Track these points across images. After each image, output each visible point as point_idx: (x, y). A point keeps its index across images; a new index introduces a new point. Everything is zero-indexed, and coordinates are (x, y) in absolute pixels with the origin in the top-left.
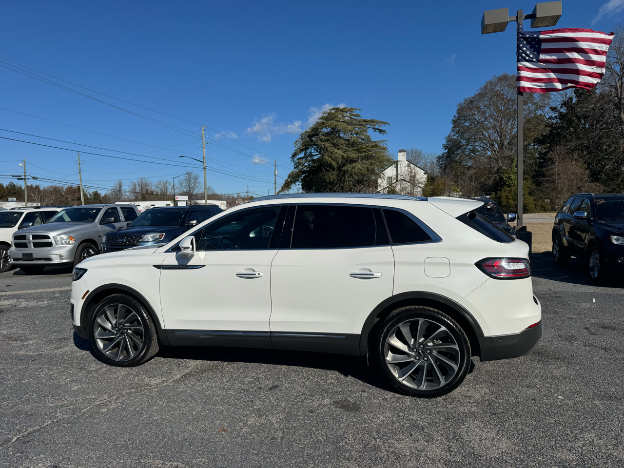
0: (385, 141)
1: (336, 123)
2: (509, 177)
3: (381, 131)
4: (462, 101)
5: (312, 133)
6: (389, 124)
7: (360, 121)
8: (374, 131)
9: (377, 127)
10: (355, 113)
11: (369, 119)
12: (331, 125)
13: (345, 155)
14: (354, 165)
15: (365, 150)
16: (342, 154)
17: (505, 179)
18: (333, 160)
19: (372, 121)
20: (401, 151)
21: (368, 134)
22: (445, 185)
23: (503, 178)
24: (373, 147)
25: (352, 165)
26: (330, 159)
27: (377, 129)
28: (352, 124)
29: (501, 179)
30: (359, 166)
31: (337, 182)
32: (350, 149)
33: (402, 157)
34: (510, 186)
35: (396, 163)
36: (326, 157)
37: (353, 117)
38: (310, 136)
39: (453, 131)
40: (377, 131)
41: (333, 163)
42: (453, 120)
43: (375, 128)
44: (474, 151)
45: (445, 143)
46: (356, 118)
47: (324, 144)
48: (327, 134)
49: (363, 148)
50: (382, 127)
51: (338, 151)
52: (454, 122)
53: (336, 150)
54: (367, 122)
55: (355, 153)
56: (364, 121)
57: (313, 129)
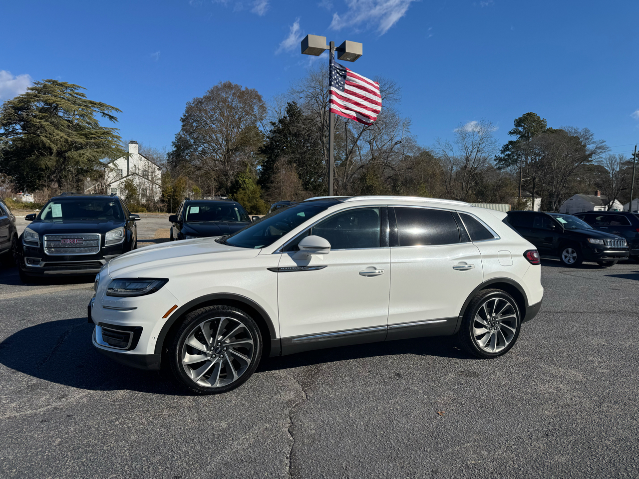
0: (117, 129)
1: (54, 99)
2: (244, 181)
3: (111, 117)
4: (191, 100)
5: (20, 105)
6: (121, 111)
7: (85, 102)
8: (103, 116)
9: (106, 112)
10: (80, 91)
11: (97, 101)
12: (48, 99)
13: (70, 139)
14: (82, 151)
15: (94, 136)
16: (66, 137)
17: (240, 182)
18: (53, 142)
19: (101, 105)
20: (132, 142)
21: (95, 118)
22: (186, 184)
23: (238, 181)
24: (103, 134)
25: (78, 152)
26: (48, 141)
27: (107, 115)
28: (74, 103)
29: (237, 182)
30: (88, 153)
31: (55, 170)
32: (75, 133)
33: (133, 149)
34: (245, 189)
35: (127, 156)
36: (44, 139)
37: (76, 95)
38: (17, 109)
39: (183, 129)
40: (107, 117)
41: (53, 146)
42: (182, 118)
43: (104, 113)
44: (204, 152)
45: (174, 141)
46: (79, 97)
47: (40, 122)
48: (42, 110)
49: (92, 134)
50: (113, 113)
51: (59, 132)
52: (183, 120)
53: (57, 132)
54: (95, 104)
55: (81, 138)
56: (91, 102)
57: (21, 100)
